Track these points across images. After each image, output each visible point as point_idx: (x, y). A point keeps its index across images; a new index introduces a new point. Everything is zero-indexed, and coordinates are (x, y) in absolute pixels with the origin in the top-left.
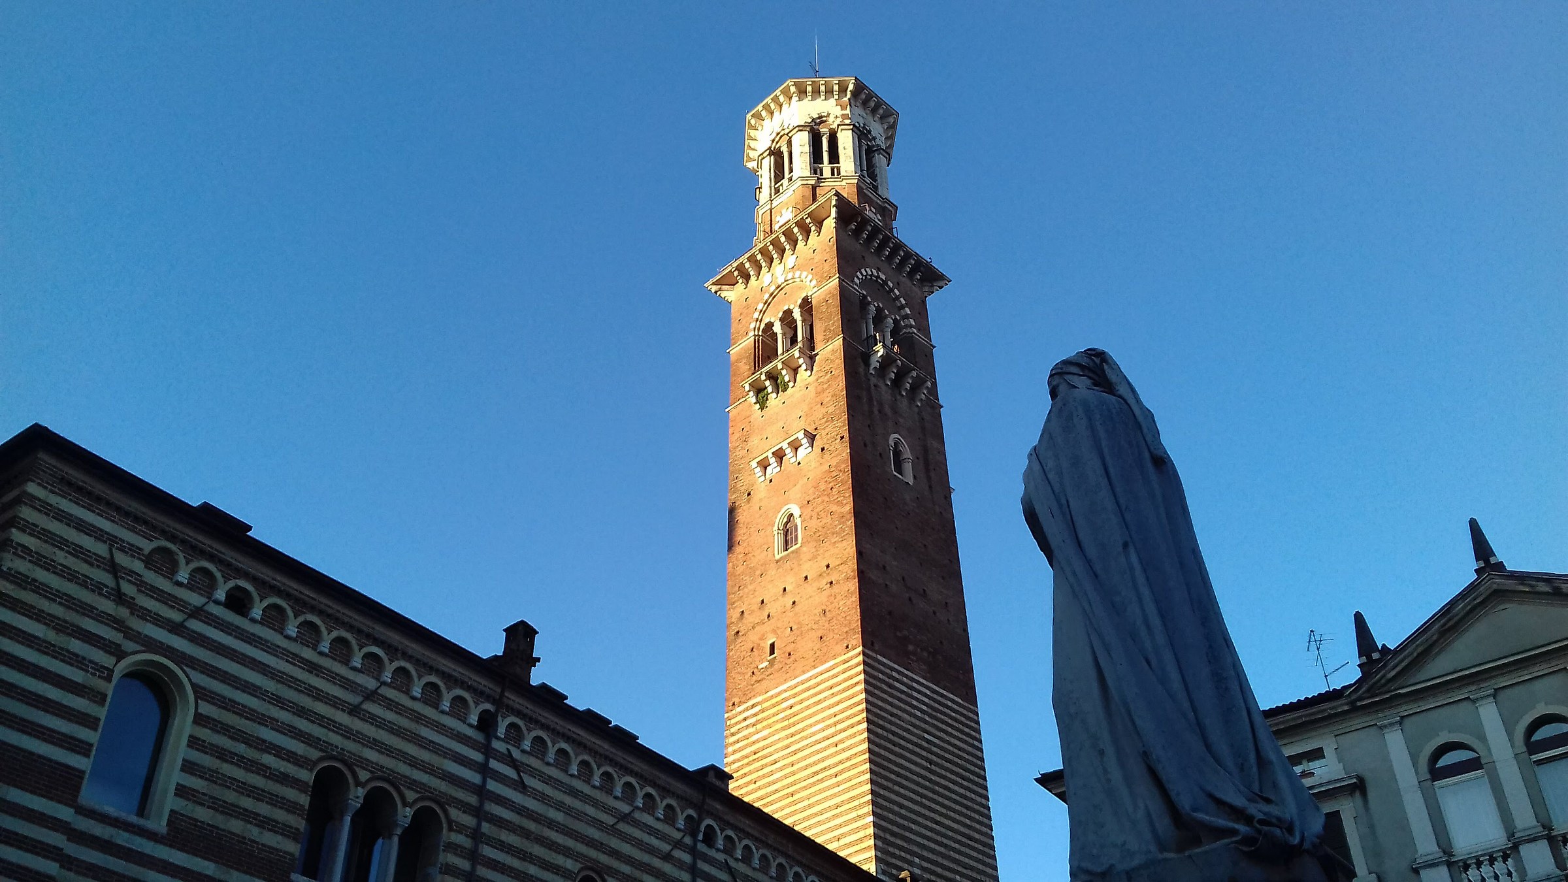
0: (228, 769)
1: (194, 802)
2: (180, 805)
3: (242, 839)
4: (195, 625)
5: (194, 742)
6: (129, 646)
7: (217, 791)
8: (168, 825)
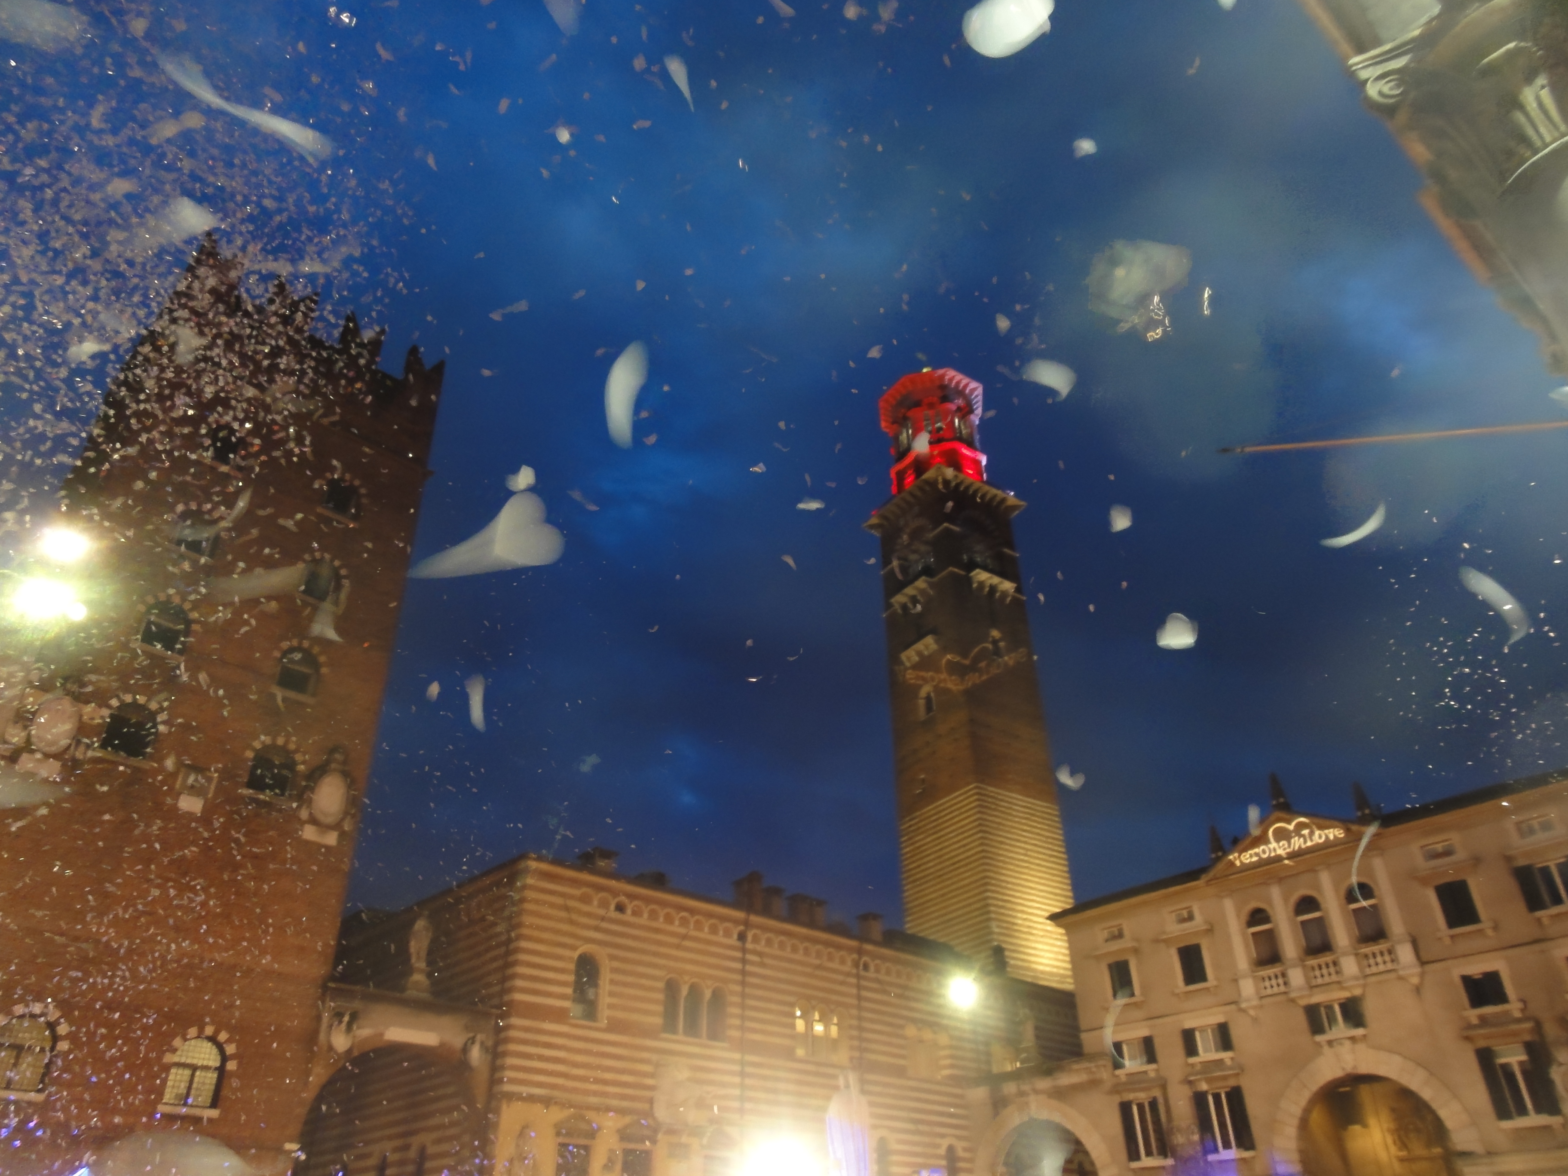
0: (627, 990)
1: (615, 1009)
3: (638, 1022)
4: (604, 925)
5: (612, 982)
6: (578, 943)
7: (624, 1002)
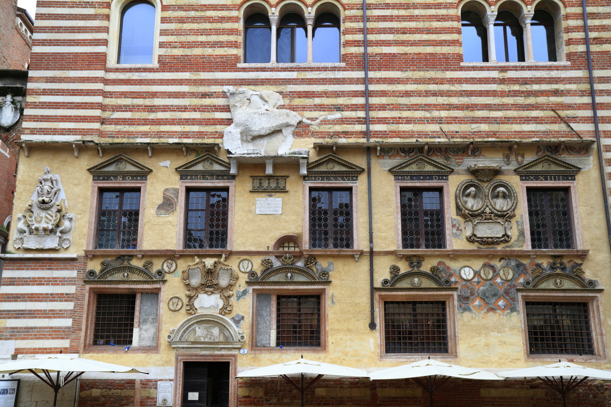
0: (187, 26)
1: (171, 48)
2: (162, 51)
3: (203, 57)
5: (164, 20)
7: (183, 39)
8: (158, 62)
